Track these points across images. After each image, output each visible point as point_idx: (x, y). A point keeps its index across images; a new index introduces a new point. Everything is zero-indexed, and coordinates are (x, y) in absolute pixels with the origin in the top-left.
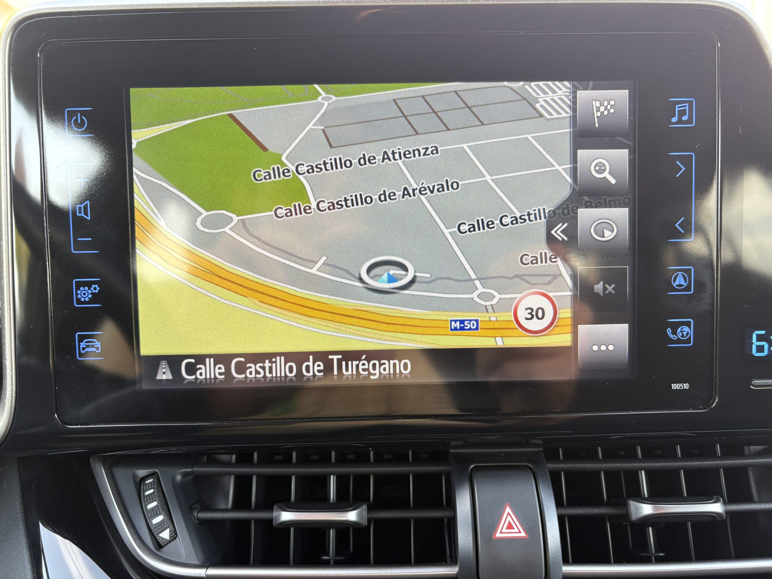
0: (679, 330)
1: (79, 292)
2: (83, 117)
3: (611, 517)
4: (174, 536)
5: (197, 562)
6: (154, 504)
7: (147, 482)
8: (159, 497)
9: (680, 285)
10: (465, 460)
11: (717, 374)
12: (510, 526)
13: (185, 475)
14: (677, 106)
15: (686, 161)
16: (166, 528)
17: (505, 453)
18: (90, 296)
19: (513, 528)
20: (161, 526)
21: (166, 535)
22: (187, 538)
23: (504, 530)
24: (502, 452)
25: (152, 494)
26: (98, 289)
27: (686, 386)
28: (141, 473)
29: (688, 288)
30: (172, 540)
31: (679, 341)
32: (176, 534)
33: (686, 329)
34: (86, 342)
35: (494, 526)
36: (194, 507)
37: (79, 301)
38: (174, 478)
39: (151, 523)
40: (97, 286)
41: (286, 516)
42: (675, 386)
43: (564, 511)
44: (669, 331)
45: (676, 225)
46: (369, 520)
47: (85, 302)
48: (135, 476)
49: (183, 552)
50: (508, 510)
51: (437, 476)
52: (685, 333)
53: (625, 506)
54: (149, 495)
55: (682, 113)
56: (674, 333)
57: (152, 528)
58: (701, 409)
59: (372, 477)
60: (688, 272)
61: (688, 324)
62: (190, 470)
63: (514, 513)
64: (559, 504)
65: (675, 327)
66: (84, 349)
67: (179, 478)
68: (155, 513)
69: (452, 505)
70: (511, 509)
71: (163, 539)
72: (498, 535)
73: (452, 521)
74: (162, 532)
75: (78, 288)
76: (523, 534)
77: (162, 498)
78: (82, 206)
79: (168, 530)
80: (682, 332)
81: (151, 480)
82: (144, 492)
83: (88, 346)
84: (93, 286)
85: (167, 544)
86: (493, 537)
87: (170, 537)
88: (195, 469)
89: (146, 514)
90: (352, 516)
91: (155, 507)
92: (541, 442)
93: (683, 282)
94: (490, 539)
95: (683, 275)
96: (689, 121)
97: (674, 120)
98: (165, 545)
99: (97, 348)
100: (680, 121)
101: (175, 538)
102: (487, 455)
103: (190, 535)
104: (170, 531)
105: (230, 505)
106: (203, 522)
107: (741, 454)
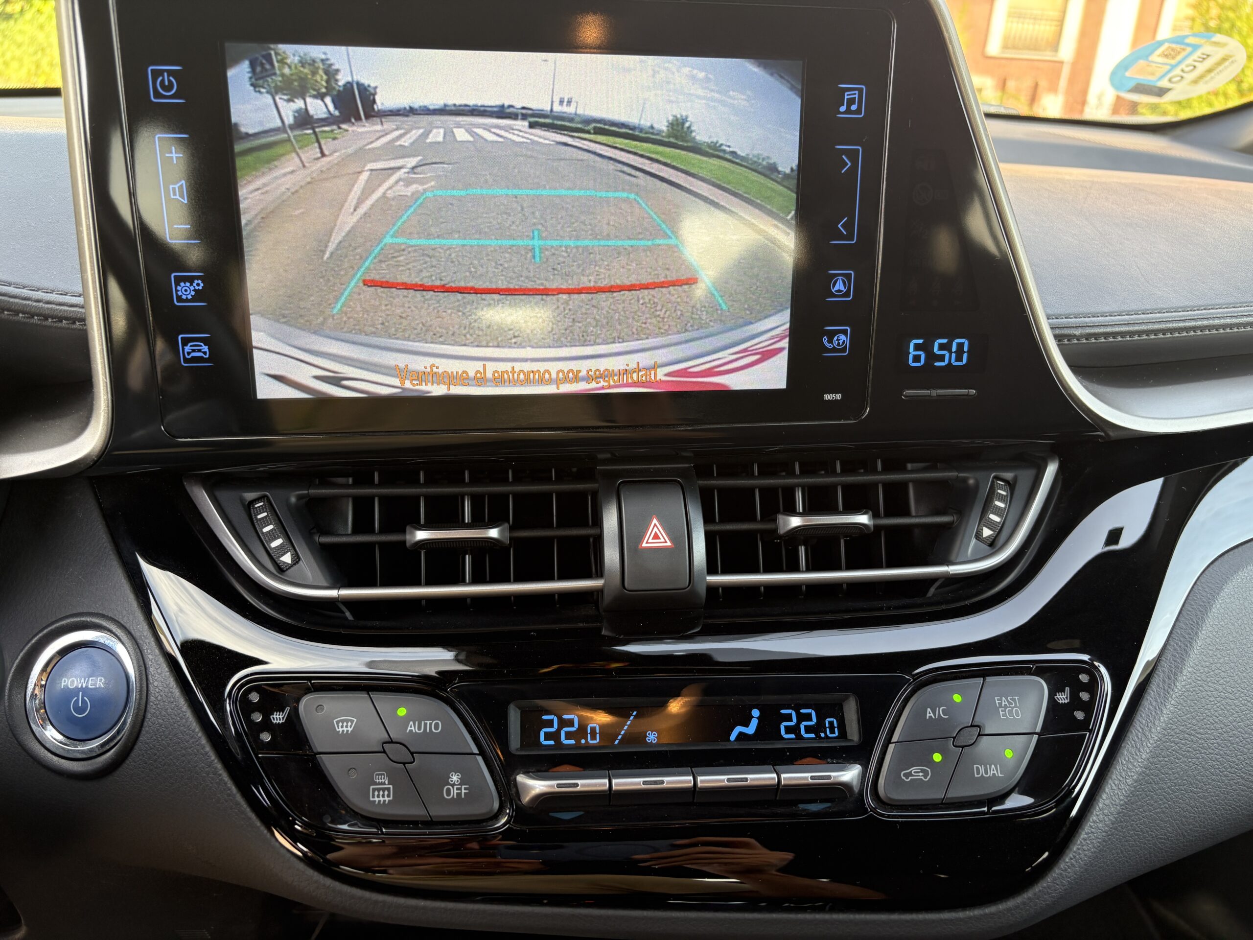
0: (836, 338)
1: (179, 288)
2: (171, 78)
3: (763, 532)
4: (296, 559)
5: (325, 584)
6: (270, 527)
7: (256, 506)
8: (275, 520)
9: (839, 291)
10: (612, 476)
11: (870, 384)
12: (656, 537)
13: (299, 498)
14: (846, 94)
15: (853, 155)
16: (287, 552)
17: (655, 469)
18: (193, 293)
19: (660, 539)
20: (282, 550)
21: (287, 558)
22: (312, 560)
23: (650, 541)
24: (651, 468)
25: (265, 517)
26: (202, 285)
27: (839, 397)
28: (250, 496)
29: (847, 294)
30: (295, 564)
31: (834, 350)
32: (299, 559)
33: (842, 337)
34: (191, 346)
35: (641, 537)
36: (312, 531)
37: (179, 299)
38: (288, 500)
39: (270, 547)
40: (200, 282)
41: (421, 535)
42: (828, 397)
43: (712, 528)
44: (825, 340)
45: (839, 226)
46: (511, 539)
47: (187, 300)
48: (242, 500)
49: (309, 574)
50: (655, 521)
51: (583, 495)
52: (841, 342)
53: (775, 520)
54: (262, 518)
55: (851, 102)
56: (830, 341)
57: (271, 552)
58: (851, 420)
59: (511, 496)
60: (848, 276)
61: (845, 332)
62: (306, 492)
63: (661, 525)
64: (708, 519)
65: (831, 335)
66: (189, 353)
67: (293, 500)
68: (272, 536)
69: (598, 522)
70: (658, 520)
71: (285, 563)
72: (644, 545)
73: (599, 539)
74: (282, 555)
75: (177, 284)
76: (669, 544)
77: (277, 521)
78: (176, 186)
79: (289, 554)
80: (838, 340)
81: (262, 504)
82: (256, 516)
83: (194, 351)
84: (196, 282)
85: (290, 568)
86: (639, 547)
87: (292, 561)
88: (312, 492)
89: (262, 537)
90: (494, 533)
91: (271, 530)
92: (691, 454)
93: (842, 288)
94: (636, 550)
95: (842, 280)
96: (858, 111)
97: (843, 109)
98: (287, 570)
99: (205, 353)
100: (848, 111)
101: (297, 562)
102: (635, 470)
103: (315, 558)
104: (292, 555)
105: (350, 531)
106: (324, 547)
107: (903, 470)
